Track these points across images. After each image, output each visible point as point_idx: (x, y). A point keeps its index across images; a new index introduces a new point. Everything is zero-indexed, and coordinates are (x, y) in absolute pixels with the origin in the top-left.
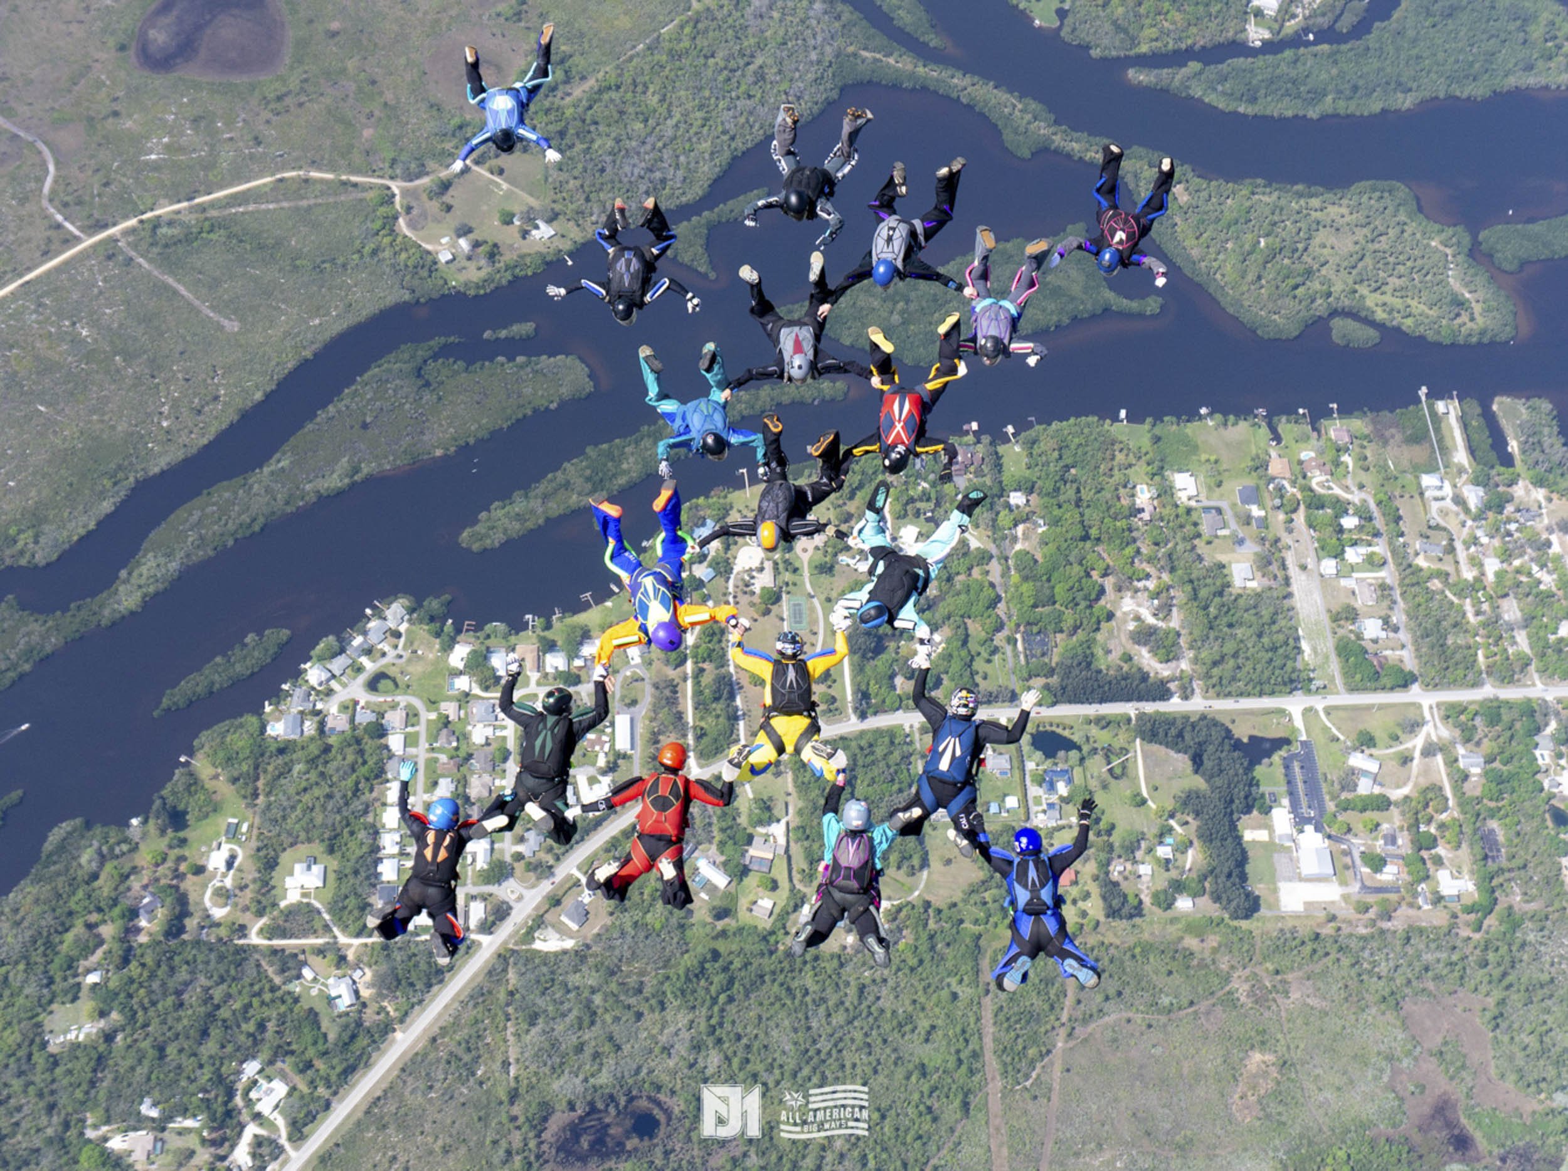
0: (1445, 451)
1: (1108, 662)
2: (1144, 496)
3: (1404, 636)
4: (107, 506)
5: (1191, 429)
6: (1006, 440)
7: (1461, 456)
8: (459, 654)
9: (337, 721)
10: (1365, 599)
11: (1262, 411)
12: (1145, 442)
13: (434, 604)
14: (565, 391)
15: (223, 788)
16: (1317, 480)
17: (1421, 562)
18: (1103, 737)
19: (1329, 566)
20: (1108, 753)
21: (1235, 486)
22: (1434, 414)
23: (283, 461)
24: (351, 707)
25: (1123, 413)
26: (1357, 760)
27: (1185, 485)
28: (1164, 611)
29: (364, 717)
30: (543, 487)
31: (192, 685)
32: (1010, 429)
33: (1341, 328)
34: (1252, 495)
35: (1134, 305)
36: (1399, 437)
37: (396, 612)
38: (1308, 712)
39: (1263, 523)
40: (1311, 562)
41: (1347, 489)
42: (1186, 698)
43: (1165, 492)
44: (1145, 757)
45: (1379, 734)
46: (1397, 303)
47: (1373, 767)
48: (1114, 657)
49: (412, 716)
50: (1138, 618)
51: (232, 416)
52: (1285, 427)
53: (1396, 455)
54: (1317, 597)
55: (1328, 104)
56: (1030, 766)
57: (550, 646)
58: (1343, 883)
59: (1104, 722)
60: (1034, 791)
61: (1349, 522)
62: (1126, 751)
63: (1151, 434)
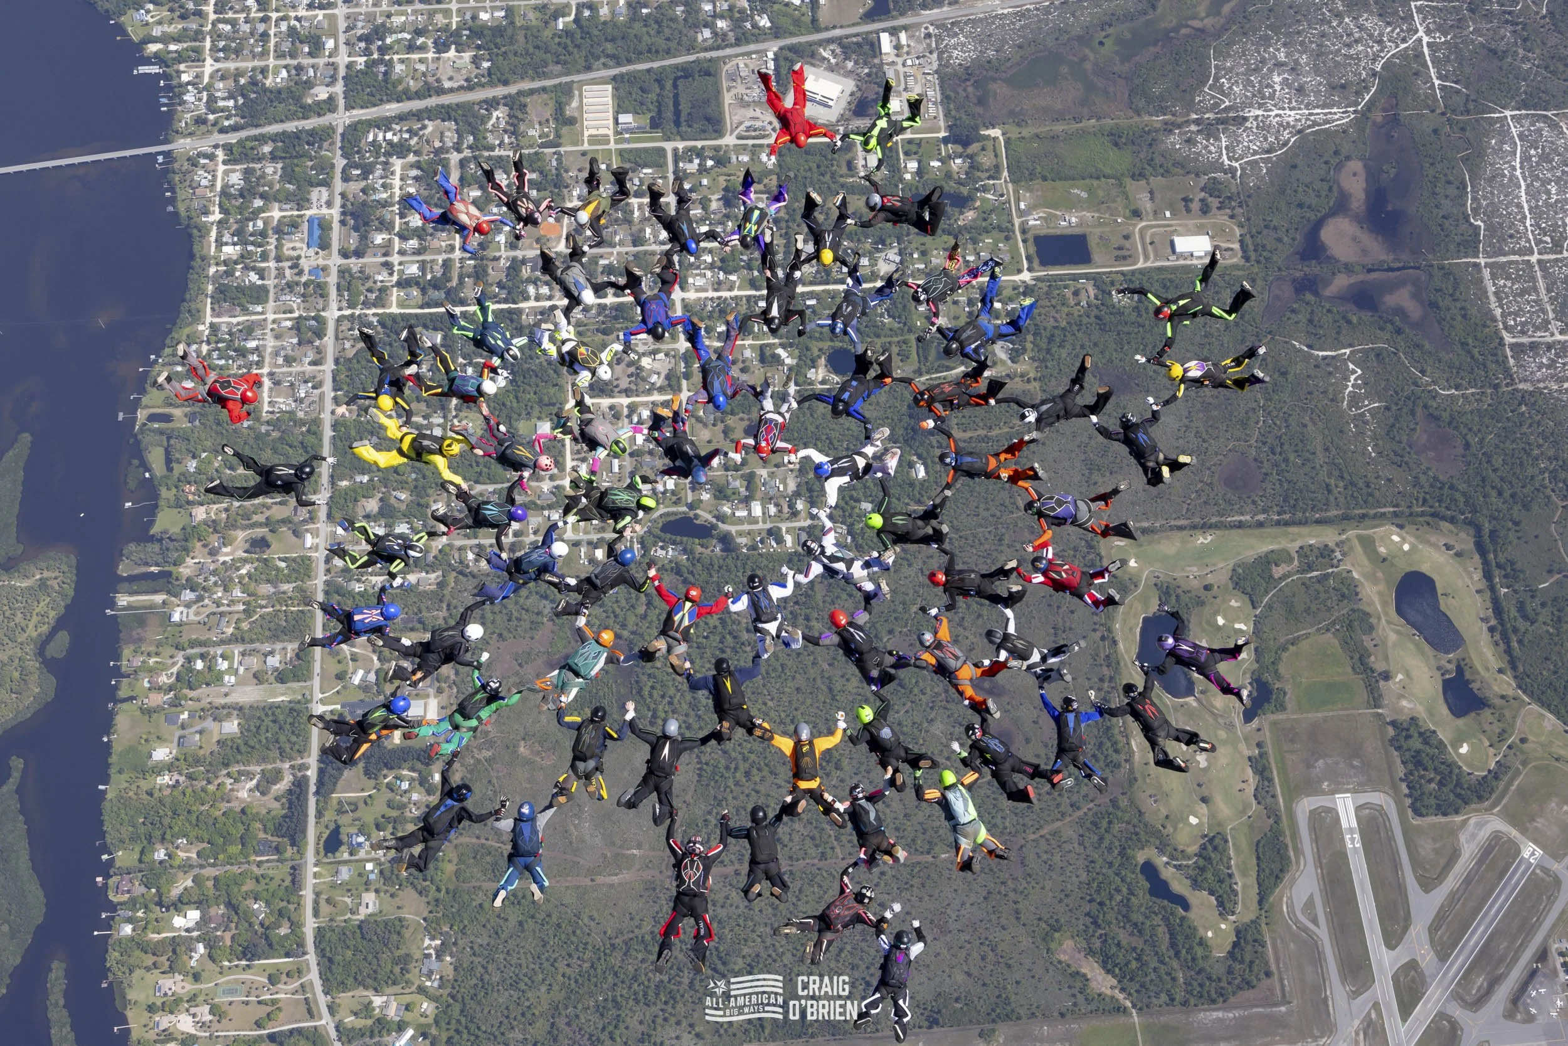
0: (152, 606)
1: (278, 809)
2: (166, 779)
3: (278, 646)
5: (117, 748)
6: (113, 860)
7: (159, 598)
10: (254, 662)
11: (111, 705)
12: (124, 777)
16: (164, 679)
17: (230, 630)
18: (329, 816)
19: (229, 679)
20: (340, 812)
21: (165, 727)
22: (125, 608)
26: (357, 680)
27: (161, 754)
28: (250, 776)
32: (105, 857)
33: (53, 652)
34: (172, 718)
35: (16, 775)
36: (139, 630)
38: (323, 702)
39: (191, 714)
40: (224, 690)
41: (174, 664)
42: (307, 769)
43: (165, 766)
44: (345, 792)
45: (339, 668)
46: (35, 619)
47: (361, 673)
48: (277, 805)
50: (250, 790)
52: (122, 693)
53: (154, 634)
54: (248, 689)
56: (346, 856)
58: (428, 696)
59: (319, 814)
60: (362, 854)
61: (199, 665)
62: (340, 803)
63: (120, 772)
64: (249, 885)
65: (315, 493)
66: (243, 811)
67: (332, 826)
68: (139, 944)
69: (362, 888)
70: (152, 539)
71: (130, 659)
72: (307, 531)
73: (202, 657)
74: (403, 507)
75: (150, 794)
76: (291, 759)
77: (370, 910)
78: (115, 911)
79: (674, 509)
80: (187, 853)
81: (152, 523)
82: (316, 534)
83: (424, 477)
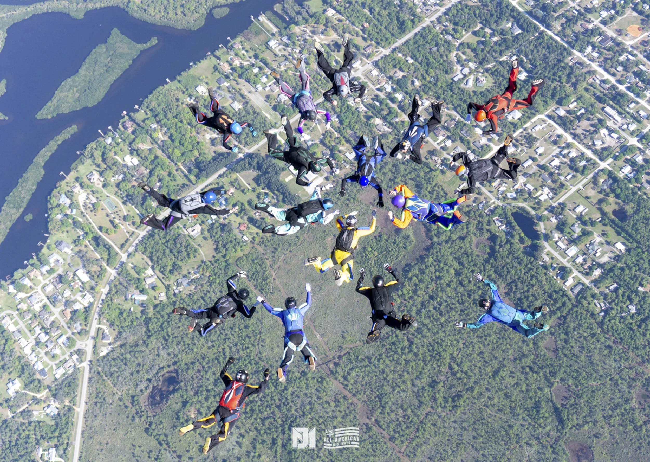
1: (210, 155)
5: (192, 72)
6: (137, 111)
7: (275, 31)
8: (12, 288)
10: (275, 91)
11: (209, 53)
12: (179, 84)
16: (238, 63)
17: (282, 69)
18: (225, 180)
19: (259, 87)
20: (232, 183)
21: (214, 81)
22: (259, 22)
25: (168, 80)
27: (201, 90)
32: (137, 107)
33: (215, 14)
34: (222, 81)
35: (149, 45)
36: (253, 36)
39: (231, 87)
40: (252, 90)
41: (248, 60)
43: (197, 96)
44: (243, 177)
52: (218, 53)
53: (256, 42)
54: (261, 98)
57: (40, 266)
58: (322, 175)
59: (221, 177)
61: (256, 70)
62: (236, 179)
63: (179, 81)
64: (164, 174)
65: (383, 47)
66: (198, 143)
67: (221, 184)
68: (105, 151)
69: (200, 221)
71: (237, 43)
72: (361, 59)
73: (260, 68)
74: (410, 88)
75: (177, 100)
76: (240, 142)
77: (192, 233)
78: (115, 131)
79: (530, 209)
80: (160, 136)
82: (363, 64)
83: (435, 84)
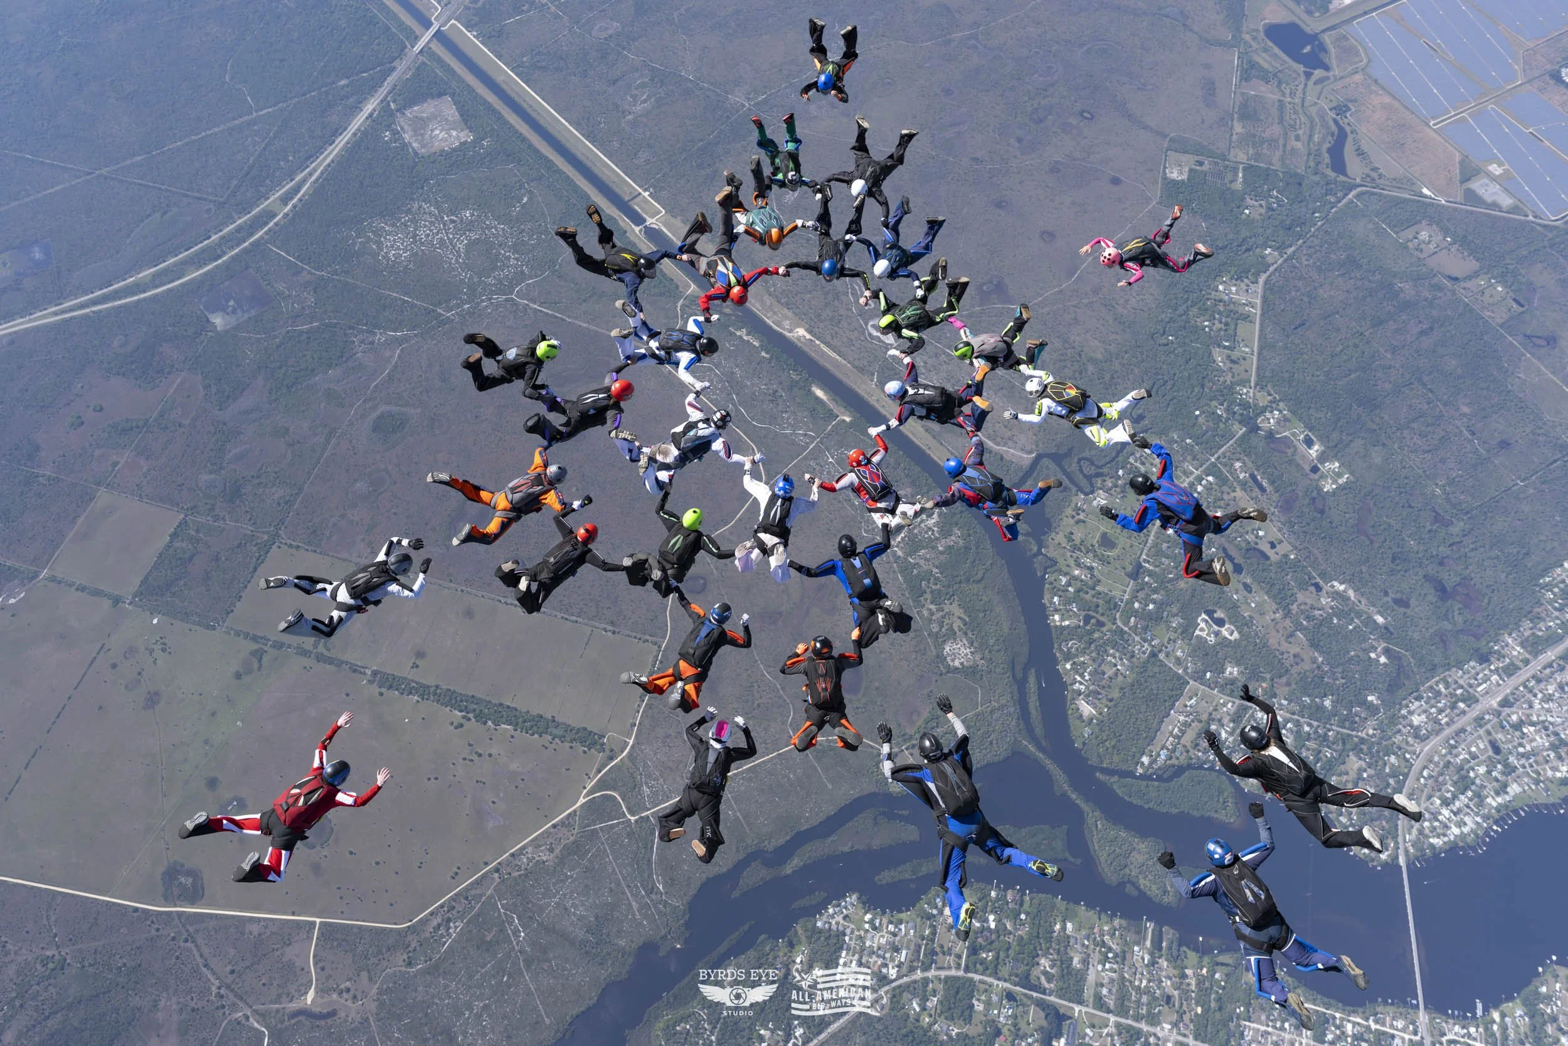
0: (1145, 939)
1: (1033, 977)
2: (1058, 927)
3: (1113, 997)
4: (788, 838)
5: (1077, 908)
6: (1025, 893)
7: (1148, 943)
8: (868, 917)
9: (834, 927)
10: (1106, 981)
12: (1063, 909)
13: (864, 898)
14: (912, 838)
15: (803, 939)
16: (1106, 938)
17: (1126, 975)
18: (1025, 1000)
19: (1100, 967)
20: (1025, 1005)
21: (1083, 932)
22: (1146, 926)
23: (833, 838)
24: (838, 923)
25: (1060, 898)
26: (1088, 1031)
27: (1070, 927)
28: (1052, 967)
29: (841, 928)
30: (899, 869)
31: (800, 903)
32: (1027, 891)
33: (1129, 888)
34: (1088, 938)
35: (1073, 860)
36: (1133, 930)
37: (854, 897)
38: (1080, 1011)
39: (1087, 947)
40: (1096, 964)
41: (1113, 944)
42: (1050, 996)
43: (1064, 928)
44: (1034, 1010)
45: (1096, 1025)
46: (1148, 884)
47: (1091, 1034)
48: (1035, 977)
49: (852, 932)
50: (1044, 965)
51: (824, 818)
52: (1103, 916)
53: (1130, 937)
54: (1094, 976)
55: (1151, 805)
56: (1004, 1002)
57: (891, 923)
59: (1026, 996)
60: (1002, 1010)
61: (1110, 955)
62: (1029, 1006)
63: (1066, 906)
67: (1019, 998)
68: (985, 897)
70: (1180, 945)
71: (1120, 923)
72: (1173, 1027)
73: (1114, 957)
75: (1053, 918)
76: (1056, 990)
77: (976, 1006)
78: (1003, 891)
81: (1189, 948)
